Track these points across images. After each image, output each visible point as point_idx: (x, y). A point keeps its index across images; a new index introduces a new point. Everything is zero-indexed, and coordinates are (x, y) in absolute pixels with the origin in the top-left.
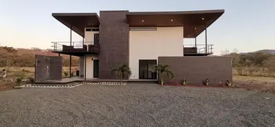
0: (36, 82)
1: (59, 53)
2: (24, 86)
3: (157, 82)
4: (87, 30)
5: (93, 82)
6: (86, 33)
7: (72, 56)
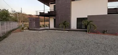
0: (30, 29)
1: (39, 16)
2: (25, 31)
3: (86, 31)
4: (51, 4)
5: (53, 30)
6: (50, 5)
7: (45, 17)
